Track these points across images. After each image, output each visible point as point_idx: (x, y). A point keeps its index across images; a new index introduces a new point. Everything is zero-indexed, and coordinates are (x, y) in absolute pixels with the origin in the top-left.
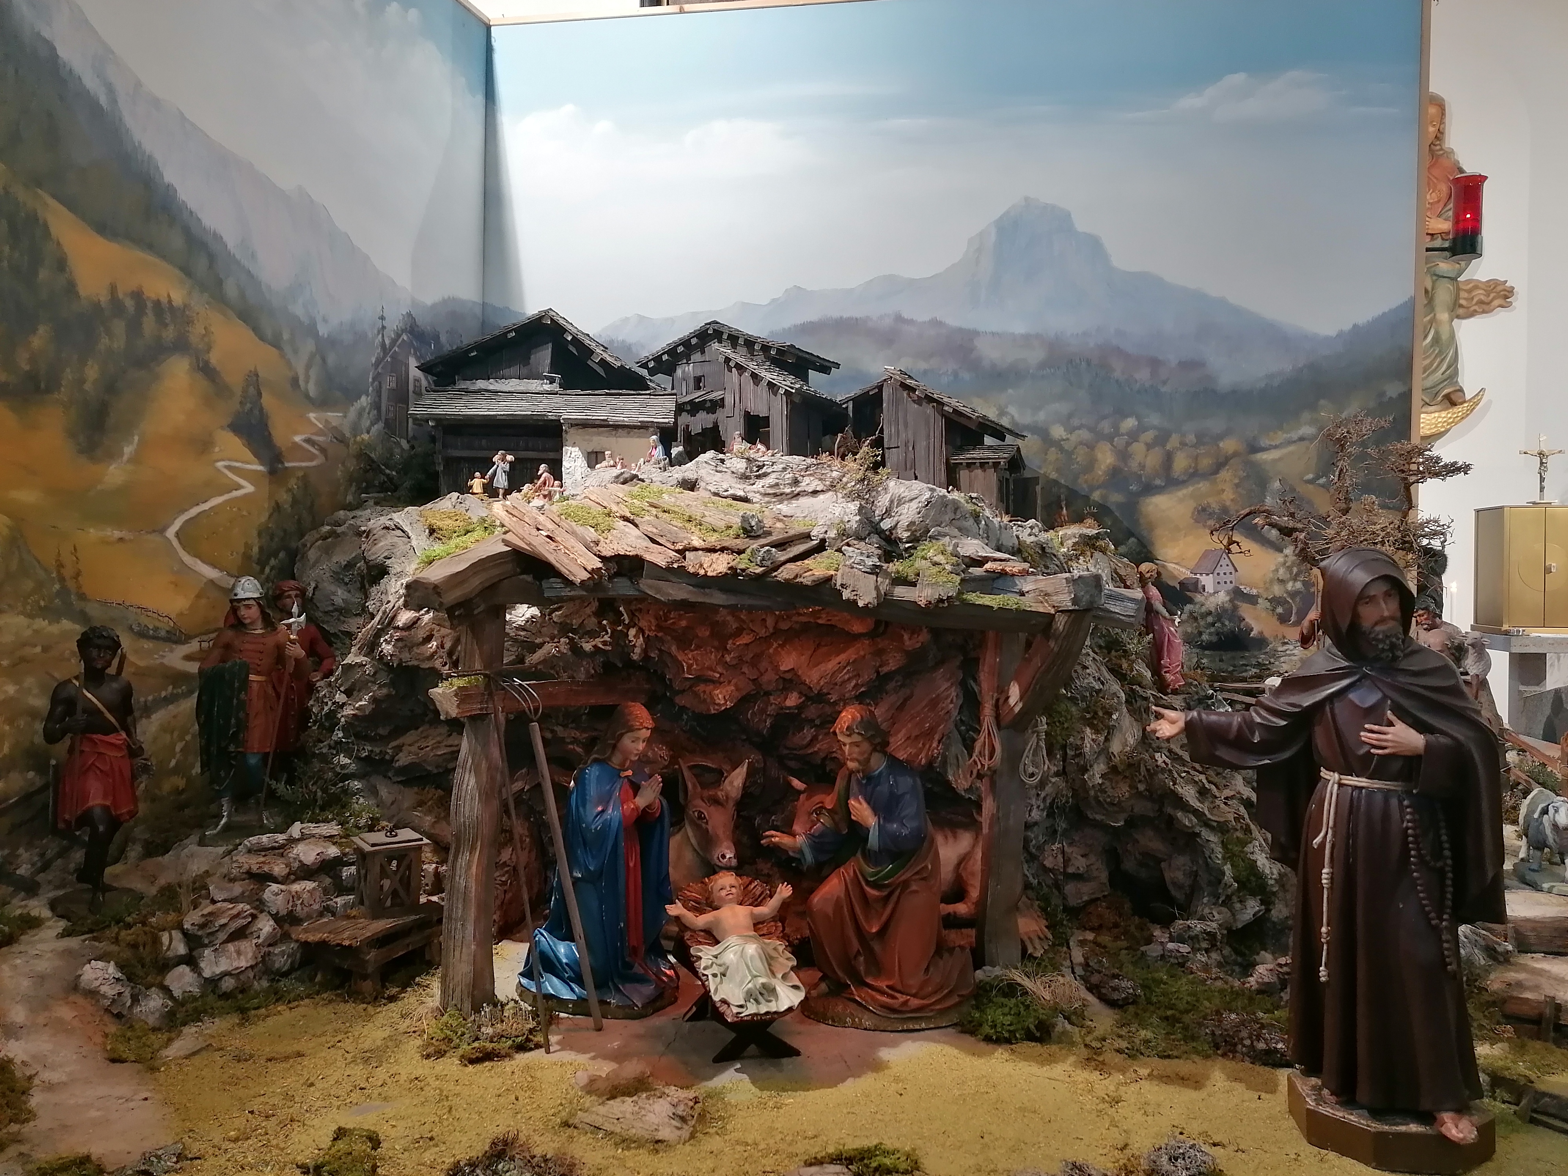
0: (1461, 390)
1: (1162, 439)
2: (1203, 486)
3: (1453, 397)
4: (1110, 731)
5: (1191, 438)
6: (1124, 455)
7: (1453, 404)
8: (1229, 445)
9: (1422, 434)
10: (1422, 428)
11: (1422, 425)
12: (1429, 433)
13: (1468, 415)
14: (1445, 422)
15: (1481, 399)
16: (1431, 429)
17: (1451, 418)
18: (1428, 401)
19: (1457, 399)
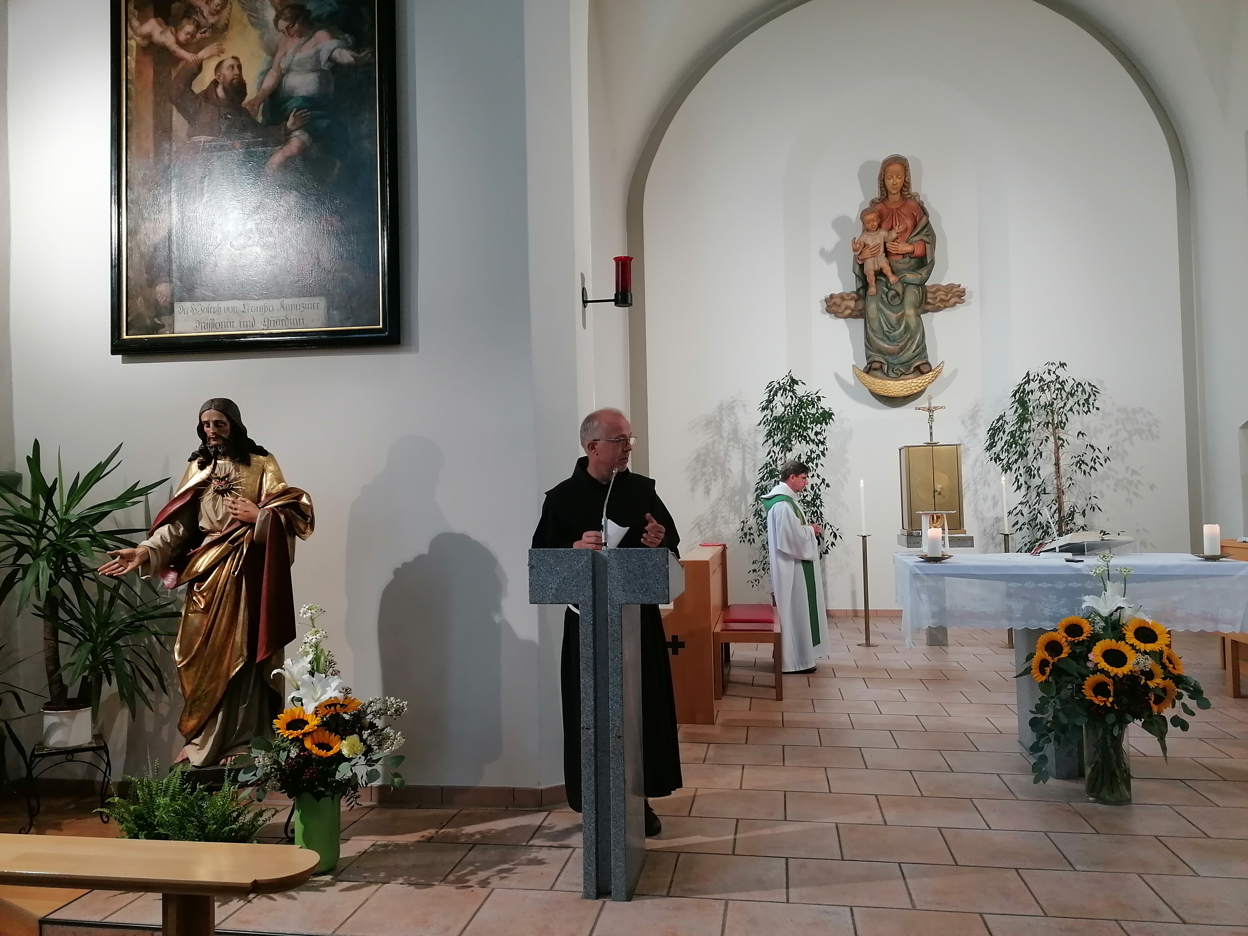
0: (928, 363)
3: (921, 368)
7: (922, 373)
9: (902, 395)
10: (902, 390)
11: (901, 389)
12: (906, 394)
13: (933, 381)
14: (917, 386)
15: (942, 369)
16: (908, 391)
17: (920, 383)
18: (904, 371)
19: (925, 369)
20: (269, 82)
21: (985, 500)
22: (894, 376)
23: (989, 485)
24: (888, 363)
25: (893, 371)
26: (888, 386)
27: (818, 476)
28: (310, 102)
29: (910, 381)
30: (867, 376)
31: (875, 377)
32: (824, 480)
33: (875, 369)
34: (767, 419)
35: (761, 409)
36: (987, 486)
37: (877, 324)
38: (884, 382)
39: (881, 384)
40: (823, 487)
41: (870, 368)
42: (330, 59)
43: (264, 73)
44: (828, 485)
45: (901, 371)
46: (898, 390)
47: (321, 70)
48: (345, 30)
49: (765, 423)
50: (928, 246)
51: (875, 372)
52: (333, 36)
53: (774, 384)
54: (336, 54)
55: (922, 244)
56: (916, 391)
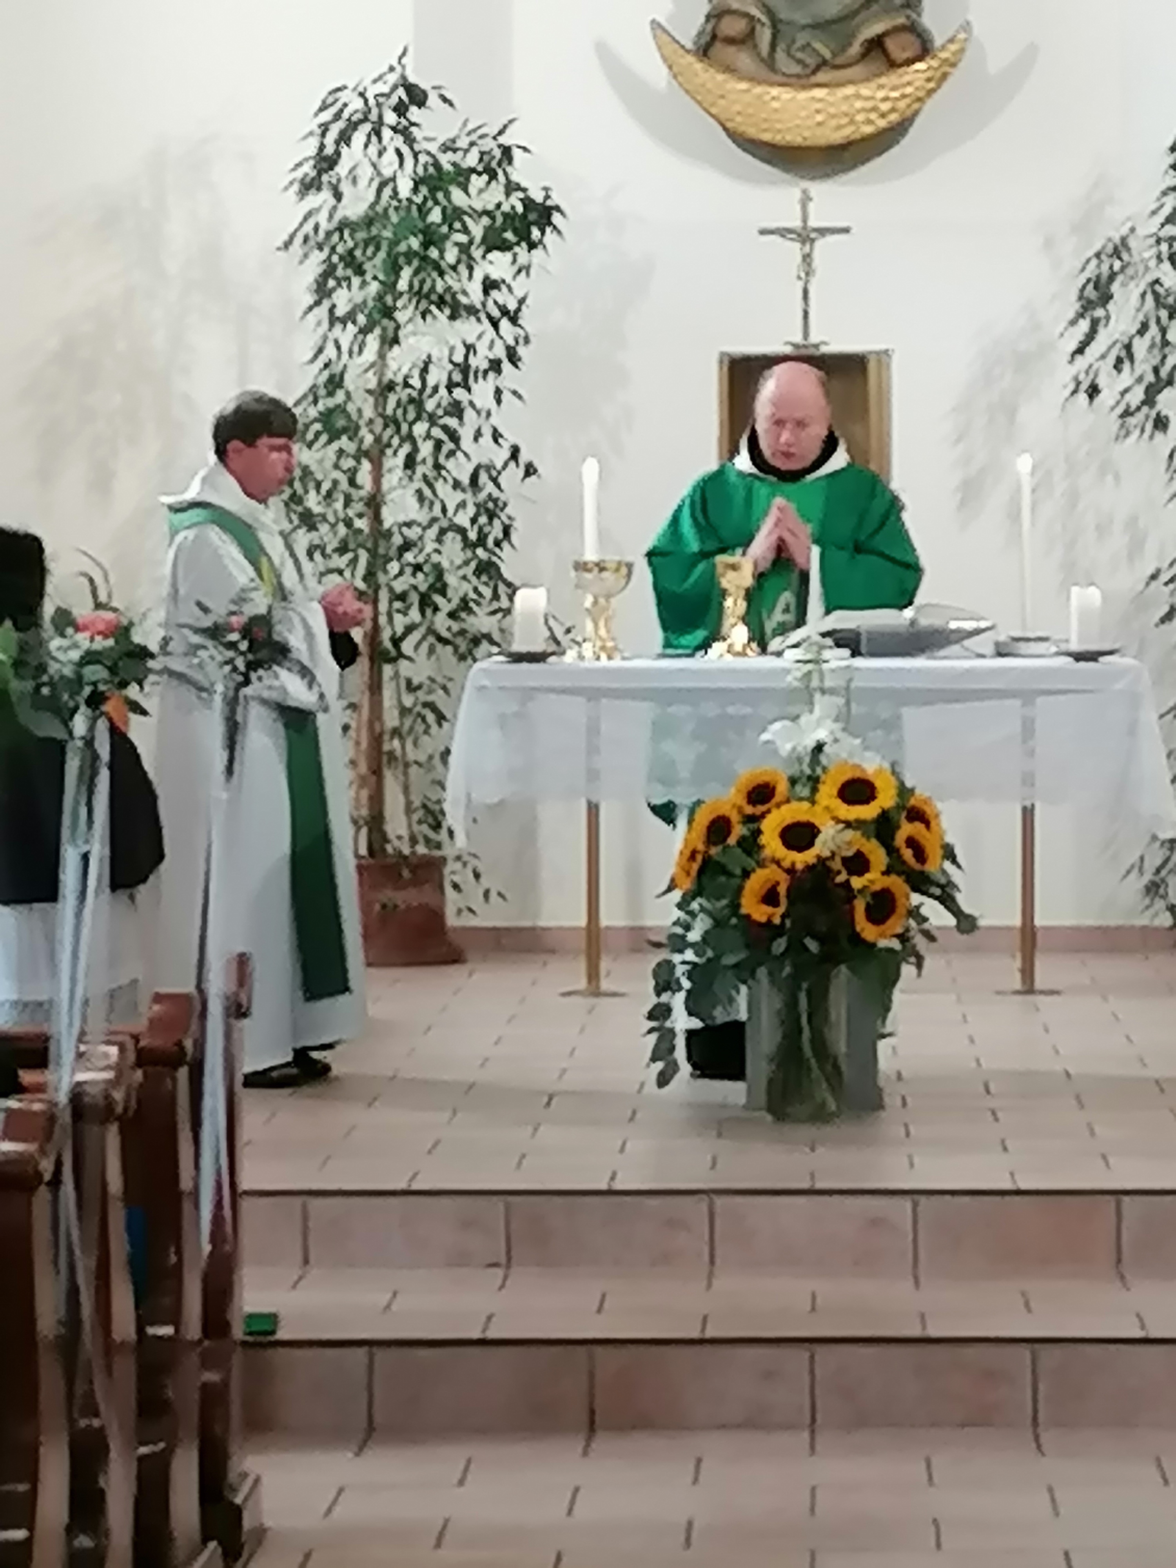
0: (914, 29)
3: (890, 44)
7: (893, 65)
9: (822, 142)
10: (819, 124)
11: (819, 118)
12: (837, 137)
13: (930, 92)
14: (874, 109)
15: (962, 50)
16: (839, 127)
17: (886, 99)
18: (827, 55)
19: (904, 50)
21: (1102, 530)
22: (796, 69)
23: (1117, 477)
24: (775, 23)
25: (789, 54)
26: (775, 105)
27: (496, 436)
29: (849, 90)
30: (698, 66)
31: (729, 69)
32: (515, 453)
33: (731, 41)
34: (316, 228)
35: (296, 187)
36: (1110, 478)
38: (758, 90)
39: (747, 98)
40: (512, 476)
41: (714, 37)
44: (530, 470)
45: (818, 54)
46: (809, 123)
49: (306, 239)
51: (730, 53)
53: (344, 97)
56: (868, 130)
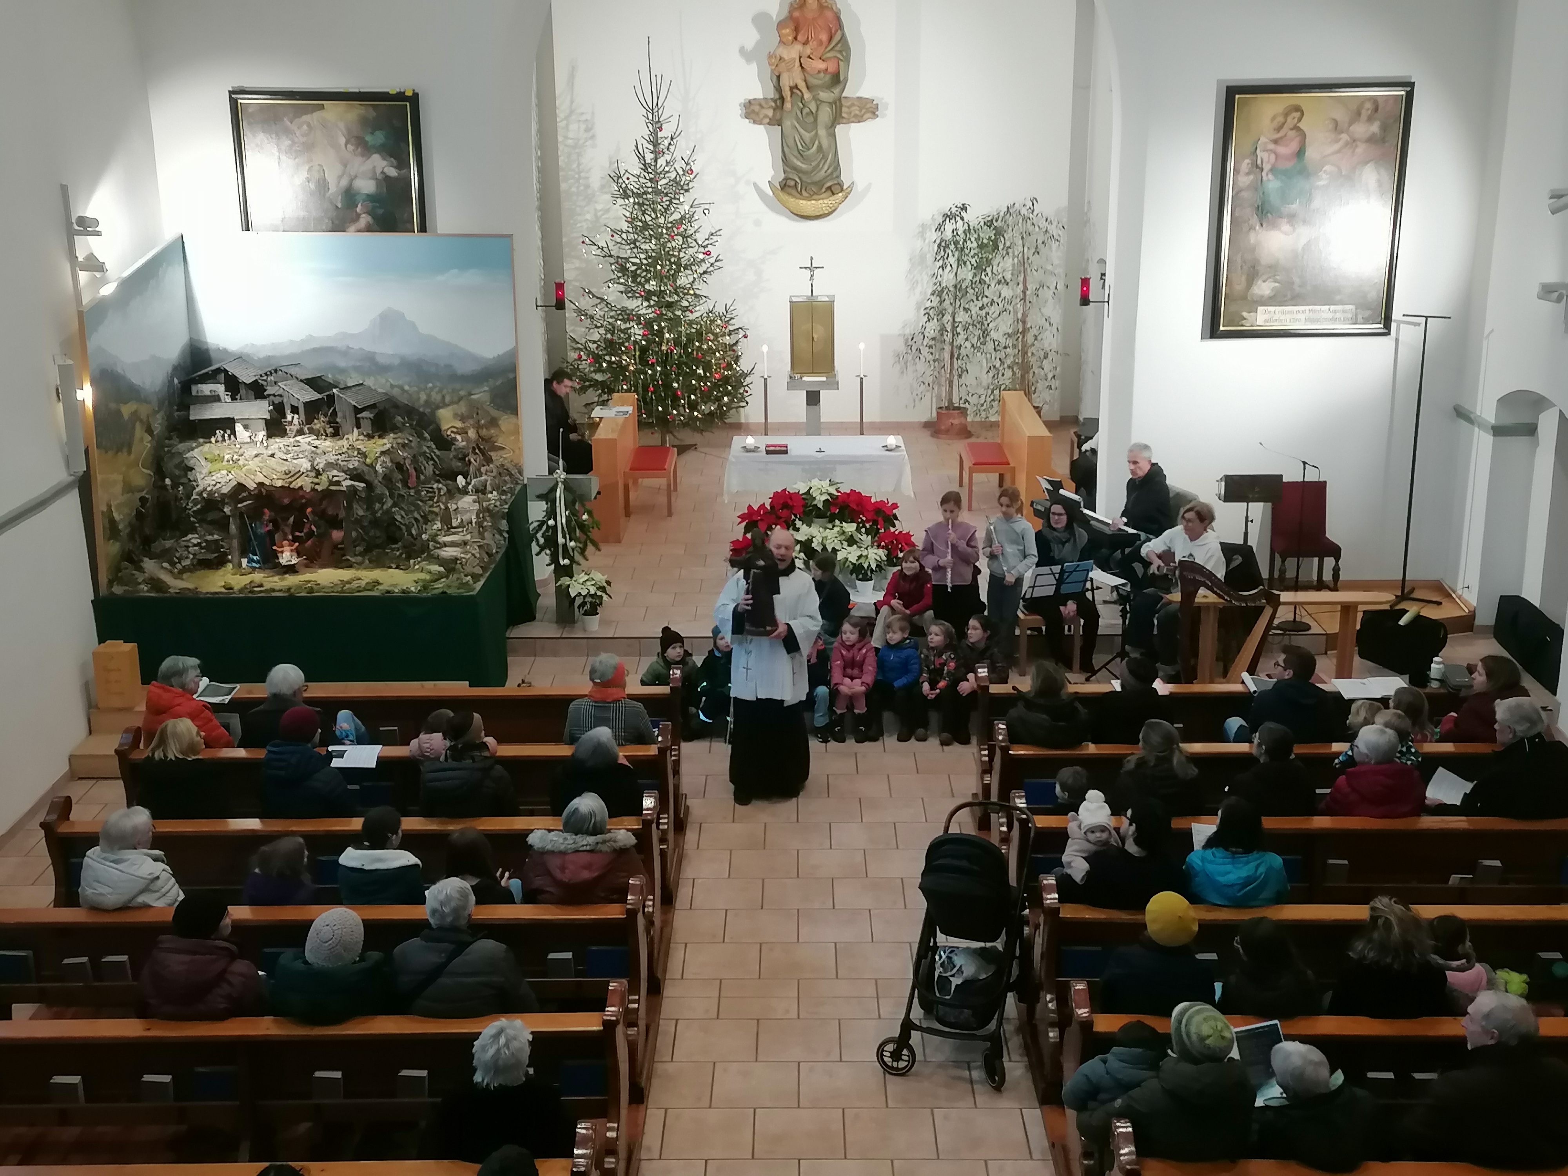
0: (839, 184)
1: (440, 391)
2: (455, 406)
3: (833, 188)
4: (383, 504)
5: (450, 391)
6: (429, 396)
7: (833, 194)
8: (462, 393)
9: (814, 215)
10: (813, 208)
12: (817, 212)
18: (816, 191)
19: (836, 190)
20: (344, 183)
22: (807, 195)
24: (802, 182)
25: (806, 190)
28: (370, 198)
31: (789, 194)
33: (790, 187)
37: (793, 142)
41: (785, 185)
42: (383, 172)
43: (340, 177)
45: (814, 191)
46: (810, 210)
47: (376, 179)
48: (391, 156)
50: (841, 63)
51: (790, 190)
52: (384, 159)
54: (386, 170)
55: (836, 60)
56: (826, 210)
